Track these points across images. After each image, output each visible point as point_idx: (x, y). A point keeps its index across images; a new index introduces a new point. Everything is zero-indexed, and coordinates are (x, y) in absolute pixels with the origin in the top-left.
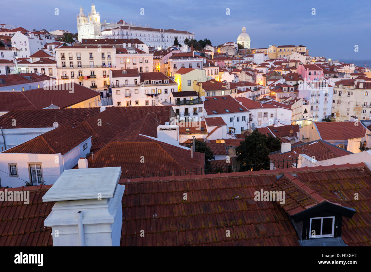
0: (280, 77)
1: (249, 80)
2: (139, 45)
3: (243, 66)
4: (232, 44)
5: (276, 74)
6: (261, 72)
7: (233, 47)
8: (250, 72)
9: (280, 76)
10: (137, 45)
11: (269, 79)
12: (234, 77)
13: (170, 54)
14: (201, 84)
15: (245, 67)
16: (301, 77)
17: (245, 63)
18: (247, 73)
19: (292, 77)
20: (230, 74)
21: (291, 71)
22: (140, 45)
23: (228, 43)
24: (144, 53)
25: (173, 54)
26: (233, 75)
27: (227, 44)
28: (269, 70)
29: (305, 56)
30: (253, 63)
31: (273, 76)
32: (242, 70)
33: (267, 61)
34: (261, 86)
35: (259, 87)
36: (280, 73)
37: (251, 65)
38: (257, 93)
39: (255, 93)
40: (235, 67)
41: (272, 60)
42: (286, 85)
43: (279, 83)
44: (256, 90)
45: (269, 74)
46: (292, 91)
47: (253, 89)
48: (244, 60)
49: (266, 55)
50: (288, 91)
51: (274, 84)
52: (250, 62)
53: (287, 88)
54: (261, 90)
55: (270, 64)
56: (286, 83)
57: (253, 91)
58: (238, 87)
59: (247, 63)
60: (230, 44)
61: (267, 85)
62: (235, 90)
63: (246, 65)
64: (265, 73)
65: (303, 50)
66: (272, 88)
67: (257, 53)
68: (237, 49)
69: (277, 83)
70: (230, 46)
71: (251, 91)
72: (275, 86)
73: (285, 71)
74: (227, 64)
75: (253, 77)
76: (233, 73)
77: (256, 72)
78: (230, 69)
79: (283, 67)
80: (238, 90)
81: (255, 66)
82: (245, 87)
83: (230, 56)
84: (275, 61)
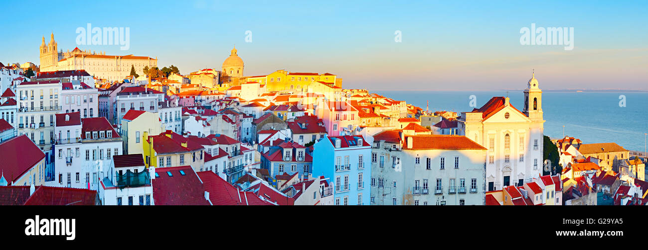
0: (282, 124)
1: (227, 131)
3: (221, 104)
4: (209, 72)
5: (274, 120)
6: (251, 116)
7: (211, 75)
8: (230, 116)
9: (282, 122)
10: (83, 78)
12: (203, 125)
13: (119, 90)
14: (152, 140)
15: (224, 106)
16: (323, 124)
17: (227, 99)
18: (225, 118)
19: (304, 124)
20: (198, 119)
21: (306, 112)
23: (205, 70)
24: (89, 88)
25: (122, 88)
26: (201, 122)
27: (202, 72)
28: (264, 110)
29: (333, 88)
30: (240, 99)
31: (268, 124)
32: (219, 112)
33: (264, 95)
34: (245, 146)
35: (241, 147)
36: (283, 117)
37: (236, 102)
38: (238, 161)
39: (234, 162)
40: (210, 107)
41: (272, 94)
42: (290, 143)
43: (279, 139)
44: (236, 153)
45: (262, 118)
46: (300, 159)
47: (232, 151)
48: (226, 94)
49: (262, 86)
50: (294, 159)
51: (269, 140)
52: (235, 98)
53: (291, 150)
54: (244, 155)
55: (268, 99)
56: (290, 139)
57: (231, 157)
58: (205, 146)
59: (230, 100)
60: (207, 72)
61: (257, 142)
62: (200, 152)
63: (228, 103)
64: (257, 117)
65: (330, 79)
66: (266, 149)
67: (248, 83)
68: (217, 78)
69: (275, 137)
70: (206, 74)
71: (227, 157)
72: (271, 144)
73: (292, 113)
74: (199, 102)
75: (234, 125)
76: (203, 117)
77: (242, 115)
78: (201, 110)
79: (290, 104)
80: (205, 152)
81: (242, 104)
82: (217, 146)
83: (205, 89)
84: (277, 95)
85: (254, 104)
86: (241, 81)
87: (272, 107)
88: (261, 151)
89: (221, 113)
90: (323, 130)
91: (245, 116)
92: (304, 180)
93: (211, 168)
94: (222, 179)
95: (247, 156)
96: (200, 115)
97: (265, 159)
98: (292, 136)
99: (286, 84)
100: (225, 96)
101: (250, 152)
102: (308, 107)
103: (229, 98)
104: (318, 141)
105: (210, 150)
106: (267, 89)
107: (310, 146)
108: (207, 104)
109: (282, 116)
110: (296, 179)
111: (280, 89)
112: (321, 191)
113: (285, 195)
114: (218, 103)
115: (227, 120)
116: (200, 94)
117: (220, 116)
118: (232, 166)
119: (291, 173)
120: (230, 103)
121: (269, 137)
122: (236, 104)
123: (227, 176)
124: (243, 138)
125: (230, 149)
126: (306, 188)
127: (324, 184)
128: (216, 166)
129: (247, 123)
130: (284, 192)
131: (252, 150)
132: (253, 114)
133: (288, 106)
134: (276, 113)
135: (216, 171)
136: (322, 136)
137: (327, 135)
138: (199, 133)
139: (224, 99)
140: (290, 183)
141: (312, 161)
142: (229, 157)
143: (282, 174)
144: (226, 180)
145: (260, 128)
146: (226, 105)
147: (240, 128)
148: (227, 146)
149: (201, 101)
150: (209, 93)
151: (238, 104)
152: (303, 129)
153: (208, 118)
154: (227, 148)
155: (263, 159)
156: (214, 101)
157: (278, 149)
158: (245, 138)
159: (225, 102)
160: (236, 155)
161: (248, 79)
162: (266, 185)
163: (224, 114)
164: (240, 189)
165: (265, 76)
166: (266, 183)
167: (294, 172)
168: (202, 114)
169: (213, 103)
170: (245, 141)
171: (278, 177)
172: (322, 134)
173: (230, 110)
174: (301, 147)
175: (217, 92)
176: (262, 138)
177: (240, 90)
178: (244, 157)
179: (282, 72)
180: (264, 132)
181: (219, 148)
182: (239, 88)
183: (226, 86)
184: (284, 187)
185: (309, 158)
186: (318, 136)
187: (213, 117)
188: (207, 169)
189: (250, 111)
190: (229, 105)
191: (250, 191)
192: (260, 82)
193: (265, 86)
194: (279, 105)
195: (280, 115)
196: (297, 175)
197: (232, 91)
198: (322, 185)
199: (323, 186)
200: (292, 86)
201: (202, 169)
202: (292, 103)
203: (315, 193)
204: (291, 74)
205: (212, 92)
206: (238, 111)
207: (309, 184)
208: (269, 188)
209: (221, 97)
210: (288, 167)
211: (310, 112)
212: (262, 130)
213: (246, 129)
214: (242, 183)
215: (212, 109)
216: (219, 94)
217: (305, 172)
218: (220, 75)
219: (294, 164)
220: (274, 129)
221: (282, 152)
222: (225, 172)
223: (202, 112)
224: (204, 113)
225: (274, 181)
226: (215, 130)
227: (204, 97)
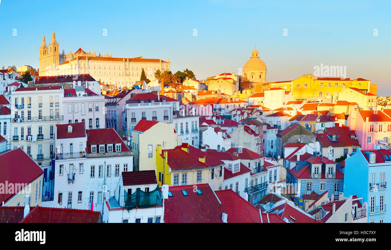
0: (310, 136)
1: (249, 144)
2: (89, 82)
3: (242, 114)
4: (228, 76)
5: (302, 131)
6: (275, 127)
7: (230, 80)
8: (252, 127)
9: (310, 134)
10: (88, 83)
11: (287, 141)
12: (223, 137)
13: (128, 97)
14: (166, 154)
15: (246, 116)
16: (356, 136)
17: (248, 108)
18: (247, 129)
19: (334, 136)
20: (217, 130)
21: (337, 122)
22: (91, 83)
23: (223, 74)
24: (95, 95)
25: (132, 95)
26: (220, 133)
27: (220, 77)
28: (290, 120)
29: (366, 95)
30: (263, 108)
31: (295, 136)
32: (240, 123)
33: (289, 103)
34: (270, 161)
35: (265, 162)
36: (311, 128)
37: (258, 111)
38: (262, 178)
39: (256, 180)
40: (230, 117)
41: (299, 102)
42: (319, 158)
43: (306, 153)
44: (259, 169)
45: (288, 129)
46: (330, 176)
47: (254, 167)
48: (248, 102)
49: (287, 93)
50: (323, 176)
51: (296, 154)
52: (258, 106)
53: (320, 166)
54: (268, 172)
55: (294, 108)
56: (318, 153)
57: (254, 174)
58: (225, 161)
59: (252, 108)
60: (226, 76)
61: (282, 157)
62: (219, 168)
63: (250, 112)
64: (283, 128)
65: (363, 85)
66: (293, 165)
67: (272, 89)
68: (238, 84)
69: (302, 151)
70: (224, 79)
71: (249, 173)
72: (298, 159)
73: (321, 123)
74: (217, 111)
75: (257, 137)
76: (223, 128)
77: (266, 126)
78: (220, 121)
79: (319, 114)
80: (225, 169)
81: (265, 113)
82: (238, 161)
83: (224, 97)
84: (304, 103)
85: (279, 114)
86: (264, 87)
87: (299, 117)
88: (287, 167)
89: (243, 124)
90: (356, 143)
91: (269, 127)
92: (334, 200)
93: (231, 186)
94: (244, 199)
95: (271, 172)
96: (219, 126)
97: (292, 175)
98: (321, 150)
99: (314, 90)
100: (247, 104)
101: (275, 168)
102: (338, 116)
103: (252, 106)
104: (351, 155)
105: (230, 166)
106: (292, 97)
107: (341, 161)
108: (227, 113)
109: (309, 126)
110: (325, 199)
111: (308, 96)
112: (354, 212)
113: (313, 217)
114: (239, 112)
115: (250, 131)
116: (219, 101)
117: (241, 128)
118: (254, 184)
119: (319, 192)
120: (252, 112)
121: (296, 151)
122: (259, 113)
123: (249, 195)
124: (267, 152)
125: (252, 164)
126: (336, 209)
127: (356, 205)
128: (237, 184)
129: (271, 135)
130: (312, 213)
131: (276, 166)
132: (278, 125)
133: (317, 116)
134: (303, 124)
135: (237, 190)
136: (355, 150)
137: (360, 149)
138: (219, 146)
139: (245, 108)
140: (318, 204)
141: (343, 179)
142: (251, 174)
143: (310, 193)
144: (247, 200)
145: (285, 140)
146: (248, 114)
147: (264, 140)
148: (248, 161)
149: (220, 110)
150: (229, 101)
151: (261, 113)
152: (334, 142)
153: (229, 129)
154: (249, 164)
155: (290, 177)
156: (234, 110)
157: (306, 165)
158: (270, 152)
159: (247, 111)
160: (259, 171)
161: (272, 84)
162: (291, 205)
163: (246, 125)
164: (263, 210)
165: (290, 81)
166: (291, 204)
167: (323, 191)
168: (222, 125)
169: (234, 113)
170: (270, 156)
171: (305, 197)
172: (355, 147)
173: (252, 120)
174: (331, 162)
175: (237, 100)
176: (288, 151)
177: (262, 98)
178: (268, 174)
179: (309, 76)
180: (290, 145)
181: (241, 163)
182: (262, 95)
183: (247, 93)
184: (312, 208)
185: (340, 175)
186: (350, 149)
187: (234, 128)
188: (226, 187)
189: (274, 121)
190: (252, 114)
191: (274, 212)
192: (285, 88)
193: (290, 93)
194: (306, 114)
195: (307, 126)
196: (327, 194)
197: (254, 98)
198: (354, 206)
199: (356, 207)
200: (321, 93)
201: (220, 188)
202: (321, 112)
203: (346, 215)
204: (319, 79)
205: (231, 99)
206: (261, 121)
207: (339, 204)
208: (294, 209)
209: (242, 105)
210: (317, 185)
211: (341, 122)
212: (288, 143)
213: (271, 142)
214: (265, 203)
215: (233, 119)
216: (240, 101)
217: (335, 190)
218: (240, 80)
219: (323, 181)
220: (302, 142)
221: (310, 168)
222: (246, 190)
223: (222, 122)
224: (223, 123)
225: (301, 201)
226: (236, 143)
227: (223, 106)
